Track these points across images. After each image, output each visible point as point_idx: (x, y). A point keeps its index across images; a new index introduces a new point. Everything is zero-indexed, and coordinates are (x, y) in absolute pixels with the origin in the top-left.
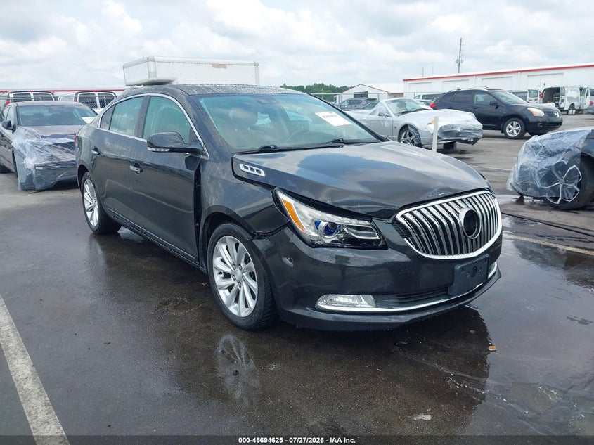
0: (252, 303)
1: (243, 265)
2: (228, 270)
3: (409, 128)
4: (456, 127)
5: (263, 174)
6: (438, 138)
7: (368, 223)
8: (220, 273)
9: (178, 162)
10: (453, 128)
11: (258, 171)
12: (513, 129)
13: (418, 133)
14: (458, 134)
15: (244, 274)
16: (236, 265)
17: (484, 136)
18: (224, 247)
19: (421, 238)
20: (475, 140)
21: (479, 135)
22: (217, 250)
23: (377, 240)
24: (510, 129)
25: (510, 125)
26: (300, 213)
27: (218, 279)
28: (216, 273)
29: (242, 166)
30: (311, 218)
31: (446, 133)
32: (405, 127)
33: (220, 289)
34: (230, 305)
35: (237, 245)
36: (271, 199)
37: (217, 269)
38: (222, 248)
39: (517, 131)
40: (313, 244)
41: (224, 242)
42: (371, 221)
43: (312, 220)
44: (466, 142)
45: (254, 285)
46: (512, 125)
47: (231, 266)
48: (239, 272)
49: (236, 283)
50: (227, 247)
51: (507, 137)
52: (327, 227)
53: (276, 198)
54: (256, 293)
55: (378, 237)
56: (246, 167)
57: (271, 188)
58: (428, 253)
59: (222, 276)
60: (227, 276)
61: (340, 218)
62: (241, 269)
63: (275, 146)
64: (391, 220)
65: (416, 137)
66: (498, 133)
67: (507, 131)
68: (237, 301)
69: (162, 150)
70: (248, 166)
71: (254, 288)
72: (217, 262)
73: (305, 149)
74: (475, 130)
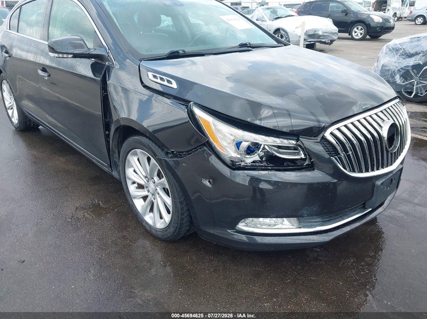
0: (167, 218)
1: (156, 179)
2: (142, 182)
3: (281, 31)
4: (318, 30)
5: (174, 85)
6: (305, 40)
7: (294, 142)
8: (134, 183)
9: (84, 68)
10: (316, 31)
11: (169, 82)
12: (358, 32)
13: (288, 35)
14: (319, 36)
15: (158, 189)
16: (149, 178)
17: (339, 38)
18: (135, 159)
19: (349, 156)
20: (332, 41)
21: (335, 37)
22: (129, 162)
23: (302, 159)
24: (355, 32)
25: (355, 29)
26: (219, 131)
27: (132, 189)
28: (129, 183)
29: (150, 74)
30: (232, 138)
31: (311, 36)
32: (277, 31)
33: (134, 198)
34: (145, 215)
35: (149, 159)
36: (185, 115)
37: (130, 179)
38: (133, 159)
39: (361, 34)
40: (233, 165)
41: (136, 154)
42: (297, 140)
43: (234, 140)
44: (325, 43)
45: (169, 201)
46: (357, 29)
47: (143, 178)
48: (152, 186)
49: (150, 196)
50: (138, 159)
51: (353, 39)
52: (249, 148)
53: (191, 115)
54: (171, 210)
55: (303, 156)
56: (155, 77)
57: (186, 102)
58: (354, 171)
59: (136, 185)
60: (140, 187)
61: (264, 137)
62: (154, 183)
63: (184, 51)
64: (319, 139)
65: (286, 39)
66: (346, 35)
67: (354, 34)
68: (152, 210)
69: (65, 56)
70: (158, 75)
71: (169, 205)
72: (130, 172)
73: (215, 54)
74: (332, 33)
